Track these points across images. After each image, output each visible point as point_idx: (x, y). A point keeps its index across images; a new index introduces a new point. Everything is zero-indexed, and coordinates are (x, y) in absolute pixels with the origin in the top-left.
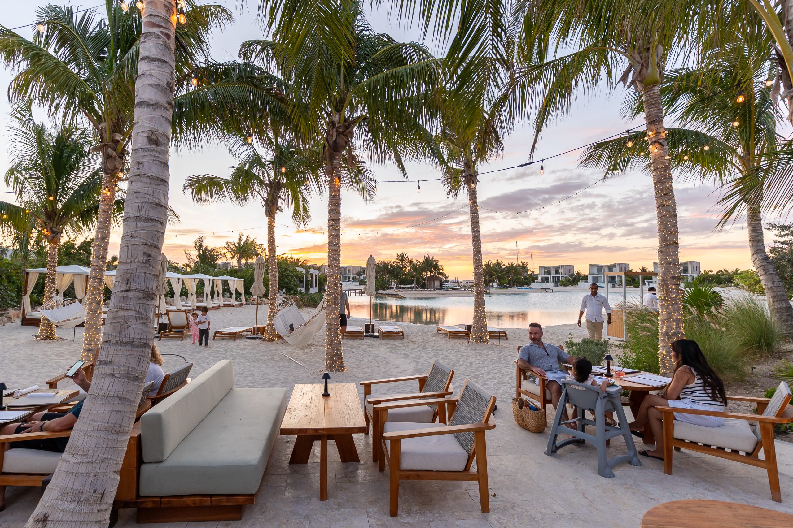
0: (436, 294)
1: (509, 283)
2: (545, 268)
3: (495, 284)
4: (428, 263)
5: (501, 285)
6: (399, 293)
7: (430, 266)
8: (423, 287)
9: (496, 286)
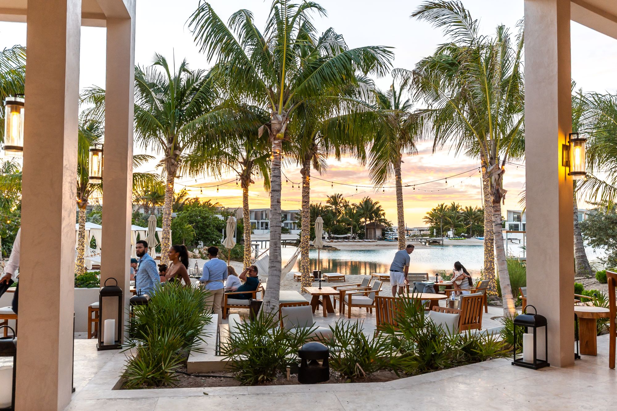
0: (377, 245)
1: (468, 232)
2: (514, 213)
3: (450, 233)
4: (367, 208)
5: (458, 235)
6: (332, 244)
7: (370, 211)
8: (362, 237)
9: (452, 236)
